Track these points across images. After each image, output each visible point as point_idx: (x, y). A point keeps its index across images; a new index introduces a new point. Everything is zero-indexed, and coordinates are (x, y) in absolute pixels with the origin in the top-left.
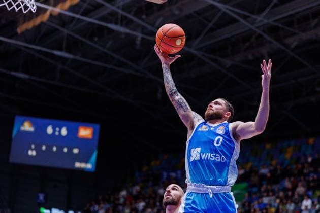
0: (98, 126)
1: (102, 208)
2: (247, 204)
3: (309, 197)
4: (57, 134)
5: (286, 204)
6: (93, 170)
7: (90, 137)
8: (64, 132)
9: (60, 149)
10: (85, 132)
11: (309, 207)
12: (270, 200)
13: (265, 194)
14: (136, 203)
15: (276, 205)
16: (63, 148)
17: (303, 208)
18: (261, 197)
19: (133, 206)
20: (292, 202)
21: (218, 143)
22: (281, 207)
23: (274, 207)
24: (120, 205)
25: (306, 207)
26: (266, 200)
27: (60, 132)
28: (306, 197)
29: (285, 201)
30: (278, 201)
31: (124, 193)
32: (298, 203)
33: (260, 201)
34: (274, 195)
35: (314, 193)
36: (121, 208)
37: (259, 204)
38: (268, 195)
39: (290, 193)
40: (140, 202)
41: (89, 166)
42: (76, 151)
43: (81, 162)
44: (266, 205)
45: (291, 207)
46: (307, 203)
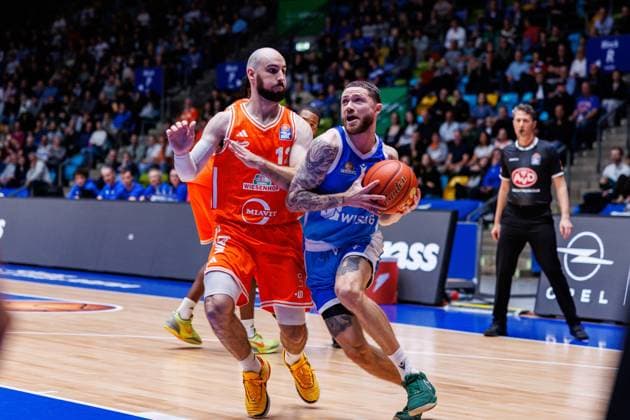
1: (14, 57)
2: (328, 40)
3: (461, 23)
5: (413, 38)
11: (461, 43)
12: (378, 31)
13: (368, 19)
14: (88, 44)
15: (391, 39)
17: (448, 45)
18: (360, 25)
19: (82, 51)
20: (423, 33)
22: (401, 44)
23: (388, 44)
24: (54, 48)
25: (455, 43)
26: (369, 31)
28: (453, 23)
29: (410, 33)
30: (395, 32)
31: (61, 23)
32: (437, 35)
33: (357, 32)
34: (386, 18)
35: (470, 14)
36: (55, 55)
37: (354, 39)
38: (373, 22)
39: (420, 15)
40: (97, 43)
44: (368, 41)
45: (422, 44)
46: (456, 35)
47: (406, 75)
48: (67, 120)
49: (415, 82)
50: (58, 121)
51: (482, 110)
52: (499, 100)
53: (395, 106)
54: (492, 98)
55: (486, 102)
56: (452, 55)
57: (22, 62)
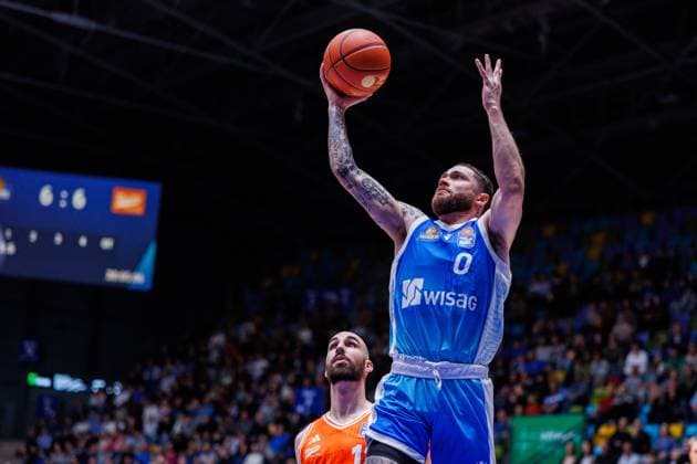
0: (156, 188)
1: (169, 374)
3: (642, 347)
4: (63, 204)
5: (591, 359)
6: (148, 287)
7: (139, 211)
8: (79, 200)
9: (71, 240)
10: (127, 201)
11: (642, 369)
12: (552, 354)
13: (542, 340)
14: (246, 361)
15: (567, 363)
16: (78, 239)
17: (628, 370)
18: (533, 347)
19: (240, 369)
20: (602, 357)
21: (461, 268)
22: (577, 368)
23: (563, 368)
24: (211, 365)
25: (636, 369)
26: (543, 354)
27: (69, 199)
28: (635, 347)
29: (587, 356)
30: (571, 355)
31: (219, 339)
32: (617, 360)
33: (530, 355)
34: (561, 340)
35: (652, 336)
36: (212, 373)
37: (527, 361)
38: (548, 343)
39: (598, 338)
40: (256, 359)
41: (138, 279)
42: (107, 244)
43: (119, 268)
44: (542, 364)
45: (600, 369)
46: (637, 360)
47: (583, 401)
48: (221, 442)
49: (593, 409)
50: (212, 442)
51: (664, 442)
52: (684, 431)
53: (570, 435)
54: (676, 430)
55: (669, 434)
56: (632, 382)
57: (178, 380)
